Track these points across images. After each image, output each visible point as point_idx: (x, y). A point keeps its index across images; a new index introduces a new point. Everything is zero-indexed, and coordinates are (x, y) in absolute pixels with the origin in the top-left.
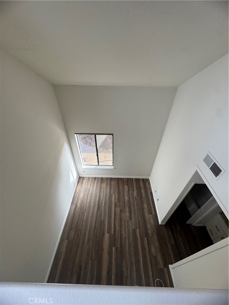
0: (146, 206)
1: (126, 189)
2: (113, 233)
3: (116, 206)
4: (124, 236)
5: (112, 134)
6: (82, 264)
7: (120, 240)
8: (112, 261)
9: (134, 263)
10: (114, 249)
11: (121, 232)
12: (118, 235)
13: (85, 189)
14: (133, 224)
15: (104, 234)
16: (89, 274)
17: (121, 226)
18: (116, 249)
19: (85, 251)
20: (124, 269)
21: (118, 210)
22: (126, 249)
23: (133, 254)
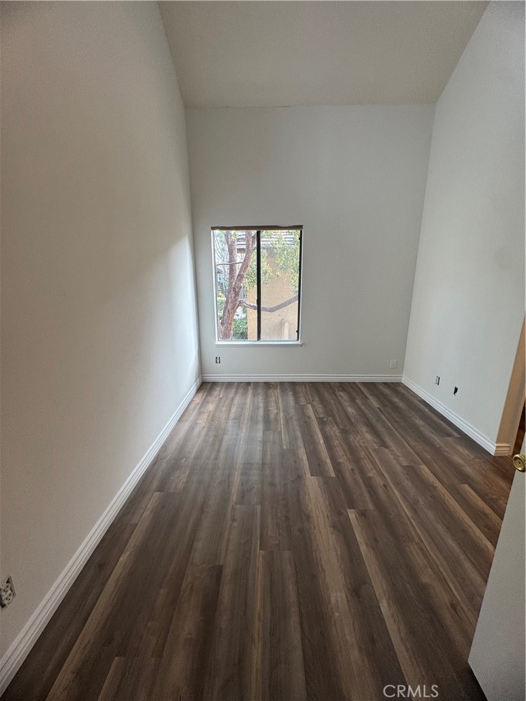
0: (420, 422)
1: (342, 397)
2: (333, 475)
3: (322, 422)
4: (378, 481)
5: (299, 227)
6: (221, 563)
7: (369, 492)
8: (359, 550)
9: (462, 557)
10: (352, 515)
11: (362, 472)
12: (355, 480)
13: (221, 398)
14: (399, 454)
15: (299, 477)
16: (259, 597)
17: (356, 460)
18: (363, 514)
19: (233, 520)
20: (427, 578)
21: (334, 431)
22: (404, 515)
23: (440, 528)
